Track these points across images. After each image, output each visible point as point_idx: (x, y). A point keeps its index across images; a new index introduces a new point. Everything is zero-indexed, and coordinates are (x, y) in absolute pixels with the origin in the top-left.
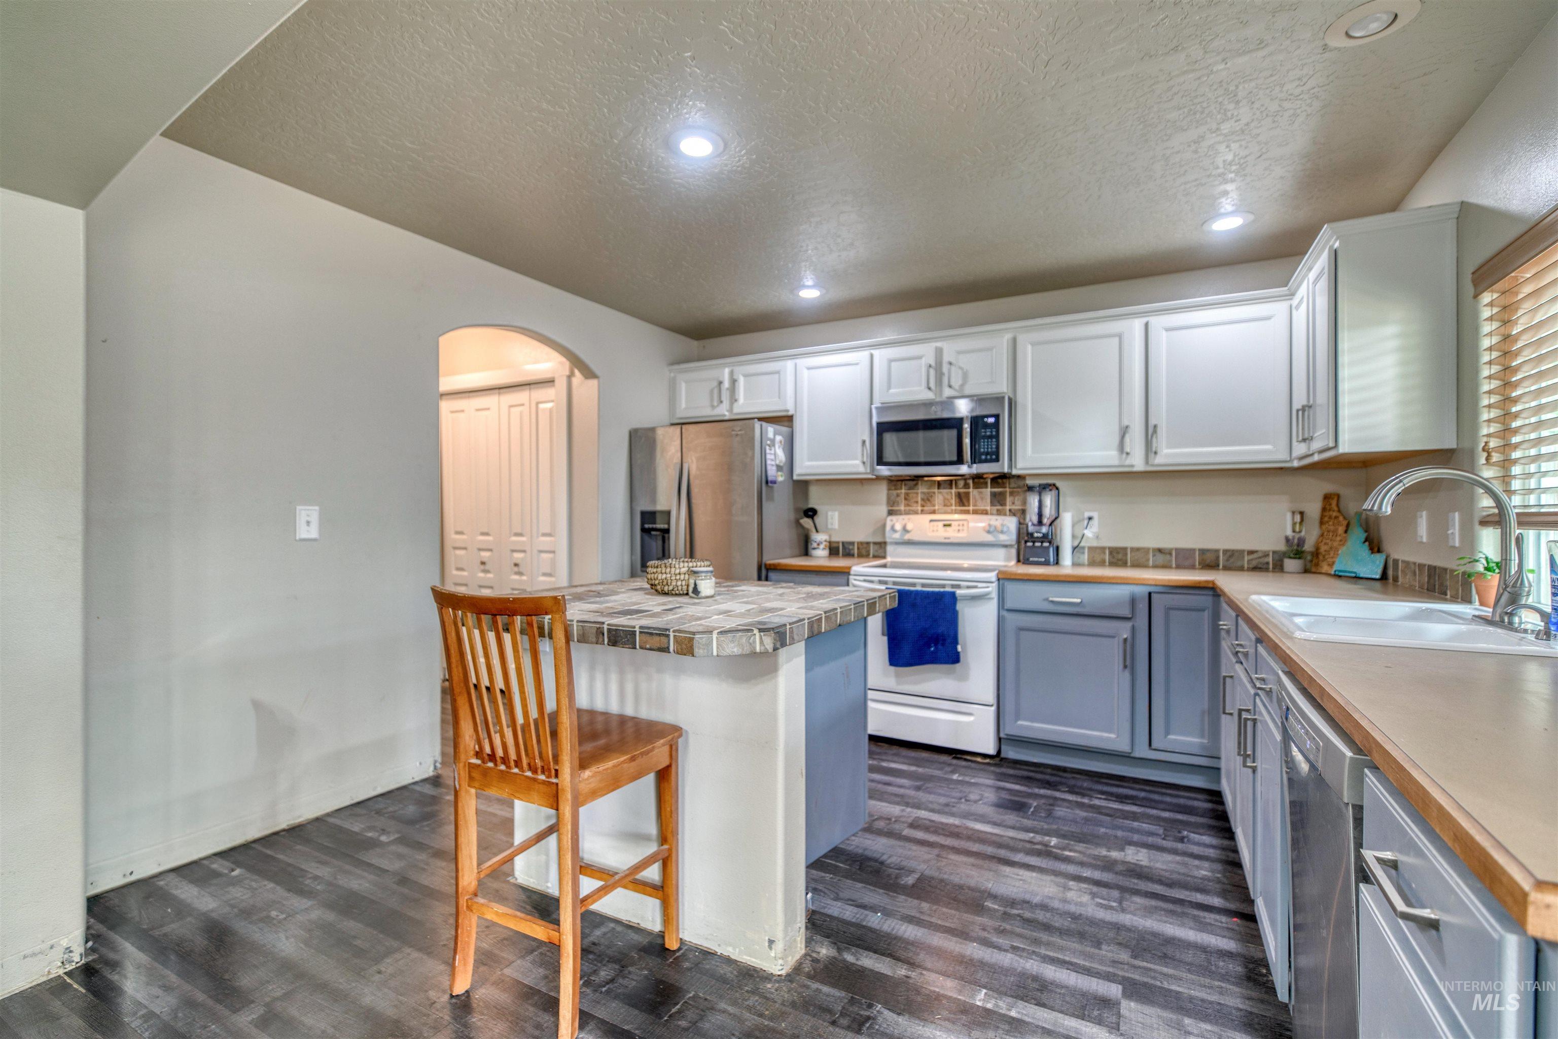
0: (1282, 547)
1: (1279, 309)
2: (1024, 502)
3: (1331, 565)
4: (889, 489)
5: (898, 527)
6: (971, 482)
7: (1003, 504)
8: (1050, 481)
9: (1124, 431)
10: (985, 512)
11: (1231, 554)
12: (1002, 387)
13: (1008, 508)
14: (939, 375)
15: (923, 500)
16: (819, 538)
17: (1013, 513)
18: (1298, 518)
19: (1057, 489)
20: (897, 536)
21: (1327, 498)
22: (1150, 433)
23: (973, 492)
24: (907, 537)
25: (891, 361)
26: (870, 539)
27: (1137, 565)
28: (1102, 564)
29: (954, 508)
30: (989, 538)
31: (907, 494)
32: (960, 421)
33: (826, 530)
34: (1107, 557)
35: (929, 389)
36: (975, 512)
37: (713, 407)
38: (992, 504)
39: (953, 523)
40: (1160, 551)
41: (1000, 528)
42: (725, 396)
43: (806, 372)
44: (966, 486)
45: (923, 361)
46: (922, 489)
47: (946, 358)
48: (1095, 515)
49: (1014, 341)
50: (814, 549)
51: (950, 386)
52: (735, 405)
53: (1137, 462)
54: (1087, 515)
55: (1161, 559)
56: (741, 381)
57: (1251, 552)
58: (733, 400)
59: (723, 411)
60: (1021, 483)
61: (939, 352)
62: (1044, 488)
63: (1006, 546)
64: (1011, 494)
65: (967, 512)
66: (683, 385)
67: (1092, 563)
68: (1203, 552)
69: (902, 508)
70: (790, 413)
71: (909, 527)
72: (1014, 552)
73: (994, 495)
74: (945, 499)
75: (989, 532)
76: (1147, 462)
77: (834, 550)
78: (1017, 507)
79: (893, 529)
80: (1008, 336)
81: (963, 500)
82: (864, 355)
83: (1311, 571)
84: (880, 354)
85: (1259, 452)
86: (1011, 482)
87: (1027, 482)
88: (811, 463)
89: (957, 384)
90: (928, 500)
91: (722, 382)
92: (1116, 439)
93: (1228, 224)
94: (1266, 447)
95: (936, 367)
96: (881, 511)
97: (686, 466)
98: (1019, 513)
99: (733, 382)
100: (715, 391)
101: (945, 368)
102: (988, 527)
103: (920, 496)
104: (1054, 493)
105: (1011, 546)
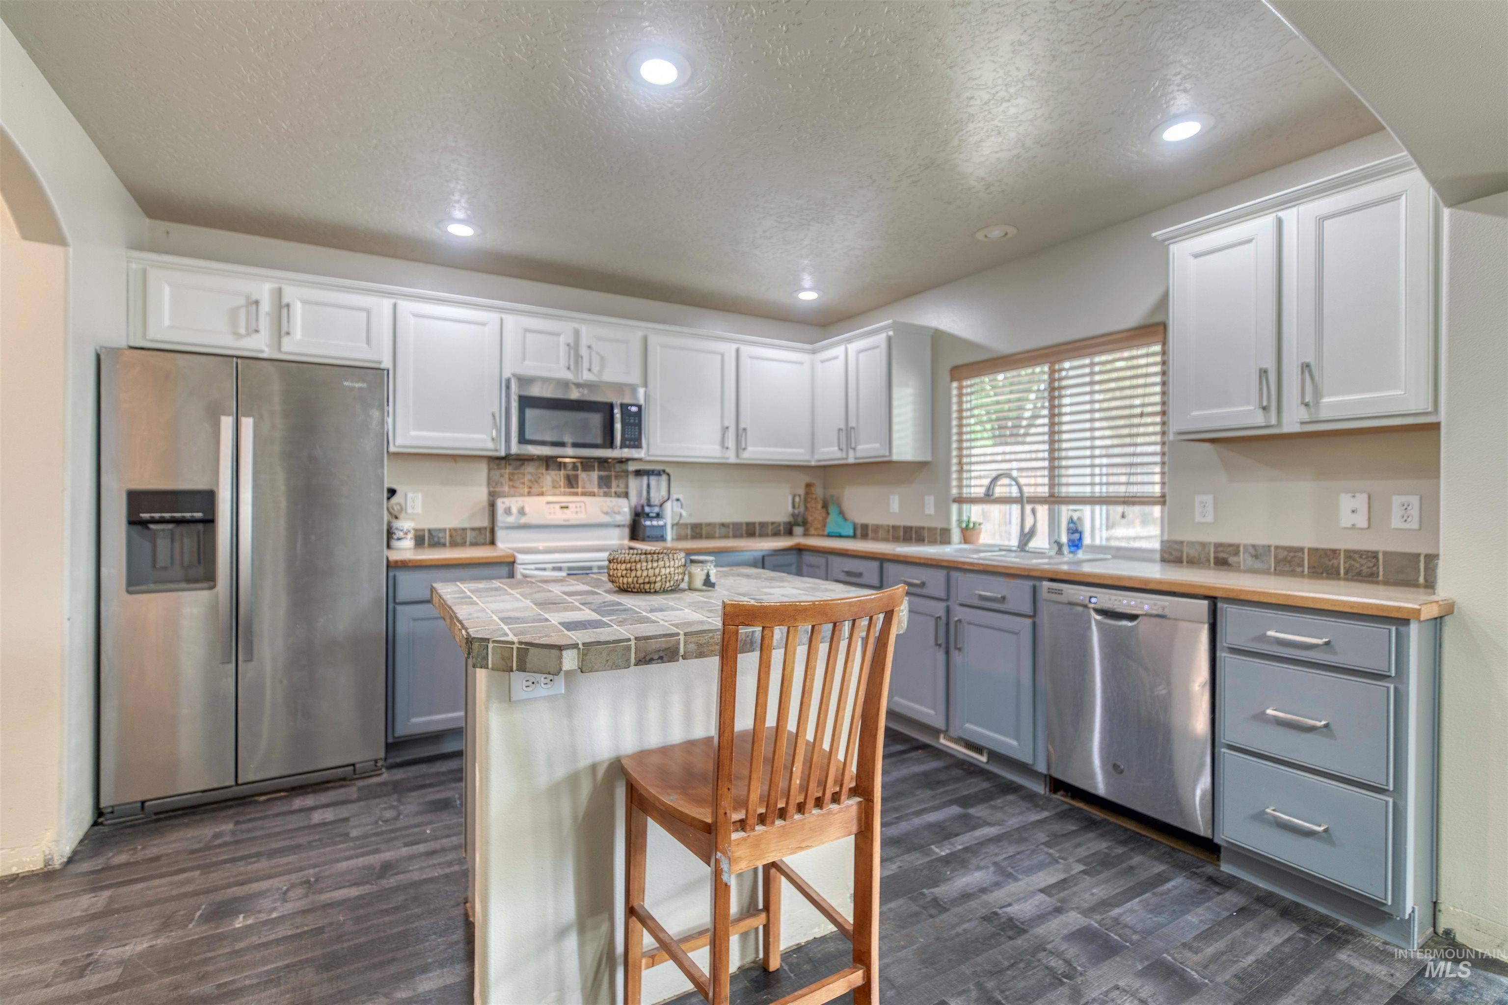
0: (789, 519)
1: (805, 358)
2: (627, 486)
4: (489, 469)
5: (514, 510)
6: (579, 462)
7: (609, 486)
9: (723, 430)
10: (593, 494)
11: (763, 525)
12: (636, 379)
13: (613, 490)
14: (578, 357)
15: (530, 481)
16: (405, 525)
17: (617, 495)
18: (793, 499)
19: (668, 475)
20: (511, 520)
21: (808, 486)
22: (740, 433)
23: (582, 476)
24: (524, 520)
25: (527, 330)
26: (466, 525)
27: (708, 537)
28: (686, 537)
29: (562, 490)
30: (606, 519)
31: (512, 474)
32: (611, 406)
33: (412, 518)
34: (689, 531)
35: (569, 368)
36: (584, 494)
37: (237, 335)
38: (600, 487)
39: (570, 505)
40: (723, 525)
41: (616, 510)
42: (265, 324)
43: (412, 320)
44: (575, 468)
45: (562, 339)
46: (530, 469)
47: (584, 342)
48: (683, 495)
49: (645, 340)
50: (399, 539)
51: (590, 370)
52: (286, 340)
53: (731, 456)
54: (675, 497)
55: (723, 530)
56: (298, 309)
57: (773, 523)
58: (280, 331)
59: (258, 344)
60: (623, 467)
61: (577, 333)
62: (659, 473)
63: (619, 526)
64: (617, 477)
65: (576, 494)
66: (167, 290)
67: (679, 537)
68: (748, 524)
69: (506, 489)
70: (384, 365)
71: (527, 510)
72: (626, 531)
73: (600, 478)
74: (553, 481)
75: (606, 513)
76: (738, 456)
77: (419, 541)
78: (621, 489)
79: (508, 511)
80: (640, 334)
81: (571, 482)
82: (492, 317)
83: (806, 534)
84: (510, 320)
85: (797, 454)
86: (619, 467)
87: (632, 467)
88: (413, 433)
89: (596, 369)
90: (536, 481)
91: (257, 303)
92: (718, 436)
93: (808, 296)
94: (801, 451)
95: (574, 348)
96: (481, 494)
97: (247, 423)
98: (626, 495)
99: (281, 307)
100: (242, 312)
101: (584, 351)
102: (606, 509)
103: (528, 477)
104: (664, 478)
105: (623, 526)
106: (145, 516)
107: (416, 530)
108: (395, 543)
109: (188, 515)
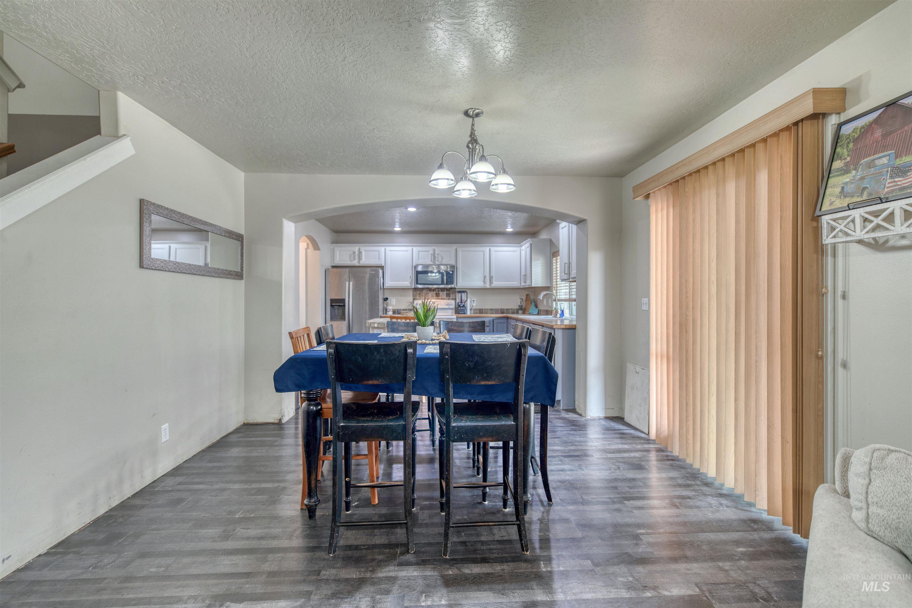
0: (517, 307)
1: (518, 249)
2: (456, 296)
3: (528, 311)
4: (413, 292)
6: (440, 290)
7: (450, 296)
8: (464, 290)
9: (485, 277)
10: (445, 299)
11: (507, 310)
12: (453, 263)
14: (435, 257)
16: (390, 308)
17: (452, 299)
18: (521, 300)
19: (468, 292)
21: (527, 295)
22: (491, 278)
23: (441, 293)
25: (419, 251)
26: (407, 308)
27: (485, 313)
28: (477, 313)
29: (435, 297)
30: (447, 307)
31: (420, 293)
33: (391, 305)
34: (478, 311)
35: (432, 262)
36: (441, 299)
37: (351, 261)
38: (447, 296)
39: (436, 302)
40: (491, 309)
41: (450, 304)
42: (357, 257)
43: (389, 252)
44: (439, 291)
45: (430, 252)
46: (425, 291)
47: (437, 252)
48: (475, 299)
49: (456, 249)
50: (388, 311)
51: (438, 261)
52: (361, 261)
53: (488, 286)
54: (473, 299)
55: (491, 311)
56: (363, 253)
57: (511, 309)
58: (360, 259)
59: (355, 263)
60: (455, 290)
61: (434, 250)
62: (464, 292)
63: (451, 309)
64: (452, 293)
65: (439, 299)
66: (338, 252)
67: (474, 313)
68: (501, 309)
69: (418, 297)
70: (383, 265)
72: (454, 310)
73: (447, 294)
74: (432, 295)
75: (447, 305)
76: (490, 285)
77: (394, 312)
78: (454, 297)
80: (455, 248)
81: (437, 295)
82: (410, 248)
83: (524, 313)
84: (415, 249)
85: (515, 284)
86: (452, 290)
87: (457, 290)
88: (390, 283)
89: (440, 260)
90: (427, 294)
91: (355, 252)
92: (483, 279)
93: (509, 230)
94: (516, 283)
95: (434, 255)
96: (411, 299)
97: (351, 283)
98: (455, 299)
99: (360, 253)
100: (352, 255)
101: (436, 255)
102: (446, 304)
103: (424, 294)
104: (466, 293)
105: (453, 309)
106: (333, 304)
107: (393, 310)
108: (388, 313)
109: (340, 304)
